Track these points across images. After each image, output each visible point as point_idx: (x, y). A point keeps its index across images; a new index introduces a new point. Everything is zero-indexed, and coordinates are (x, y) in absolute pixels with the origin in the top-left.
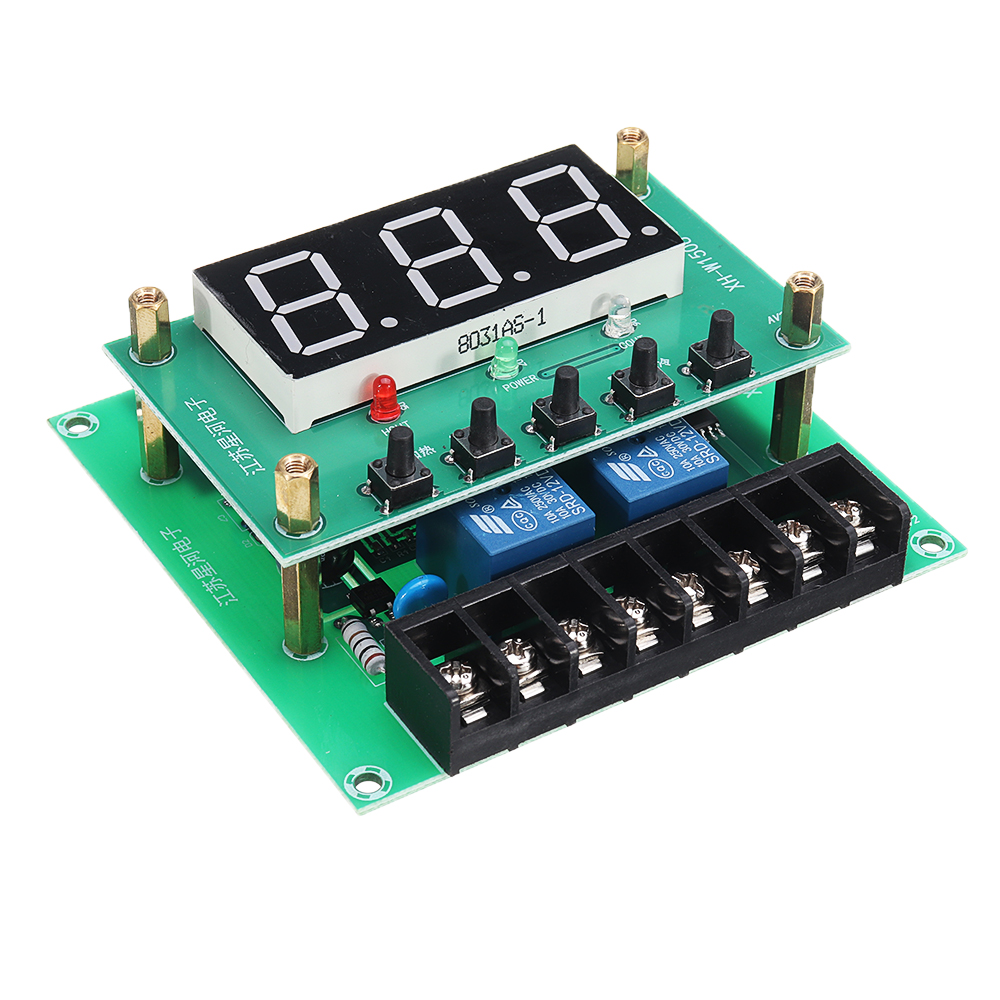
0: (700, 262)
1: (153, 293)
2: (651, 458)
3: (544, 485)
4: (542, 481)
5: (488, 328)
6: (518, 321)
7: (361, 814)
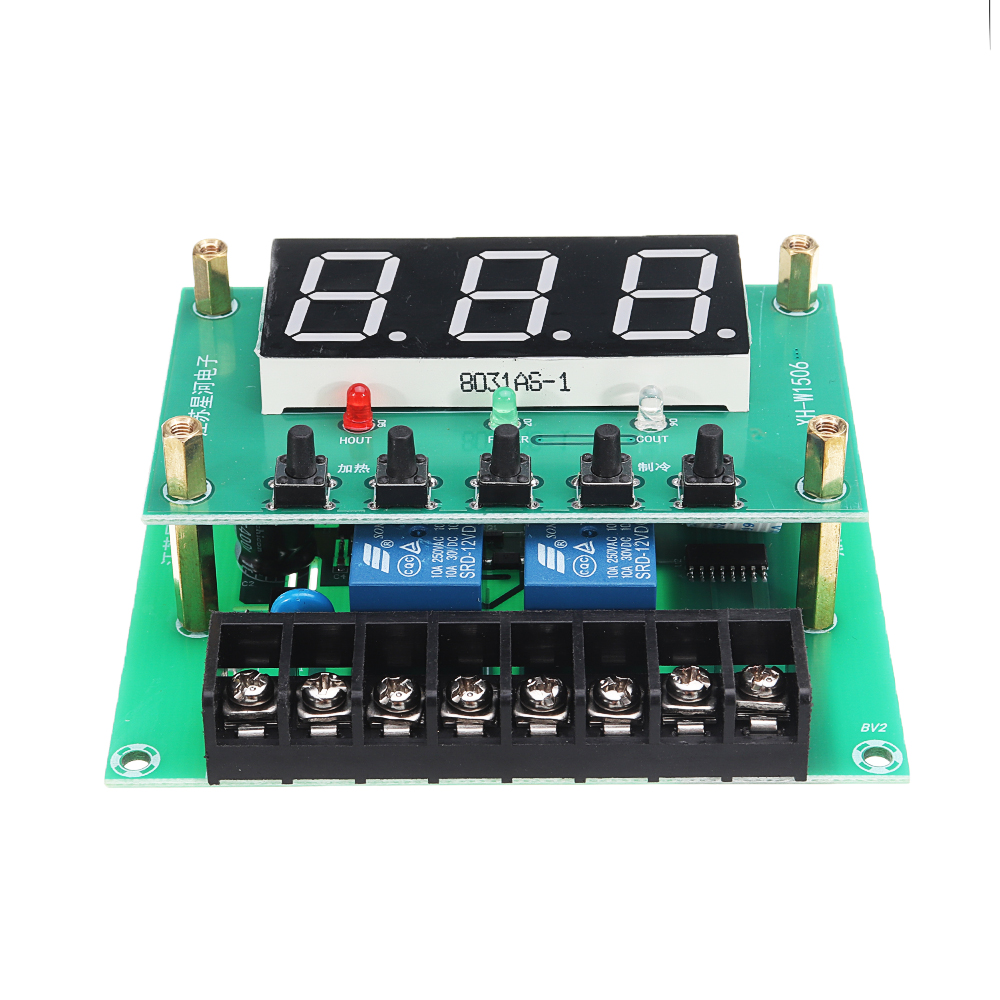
0: (796, 390)
1: (216, 245)
2: (585, 553)
3: (459, 542)
4: (461, 537)
5: (497, 374)
6: (535, 377)
7: (109, 785)
